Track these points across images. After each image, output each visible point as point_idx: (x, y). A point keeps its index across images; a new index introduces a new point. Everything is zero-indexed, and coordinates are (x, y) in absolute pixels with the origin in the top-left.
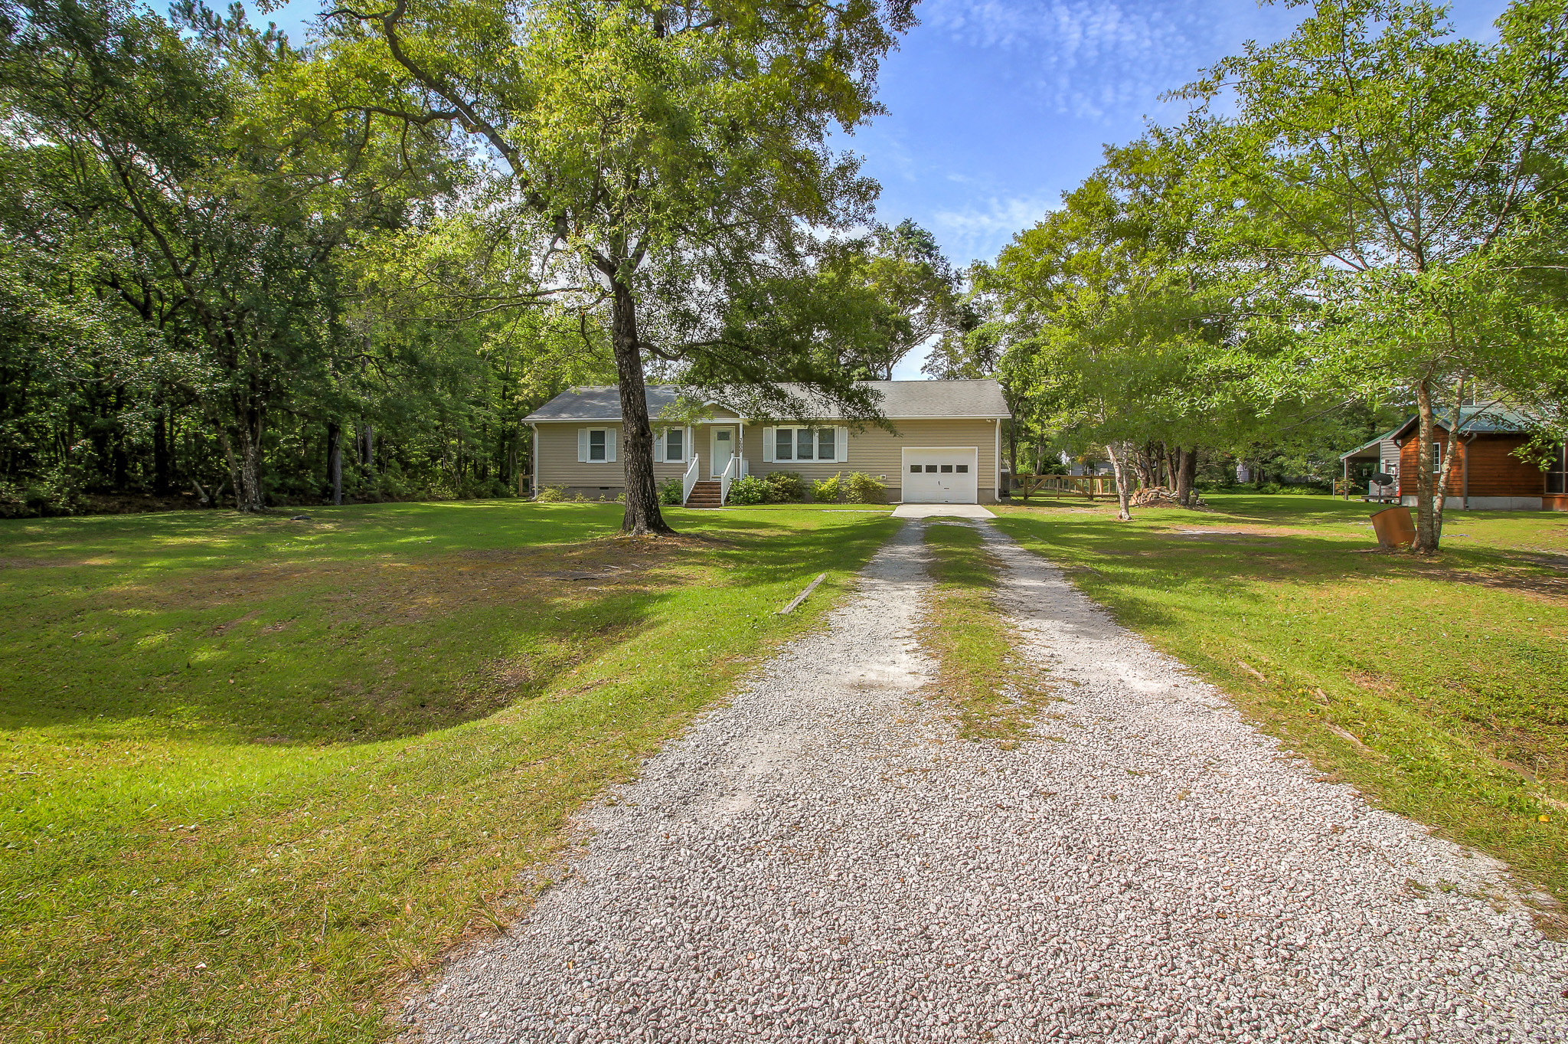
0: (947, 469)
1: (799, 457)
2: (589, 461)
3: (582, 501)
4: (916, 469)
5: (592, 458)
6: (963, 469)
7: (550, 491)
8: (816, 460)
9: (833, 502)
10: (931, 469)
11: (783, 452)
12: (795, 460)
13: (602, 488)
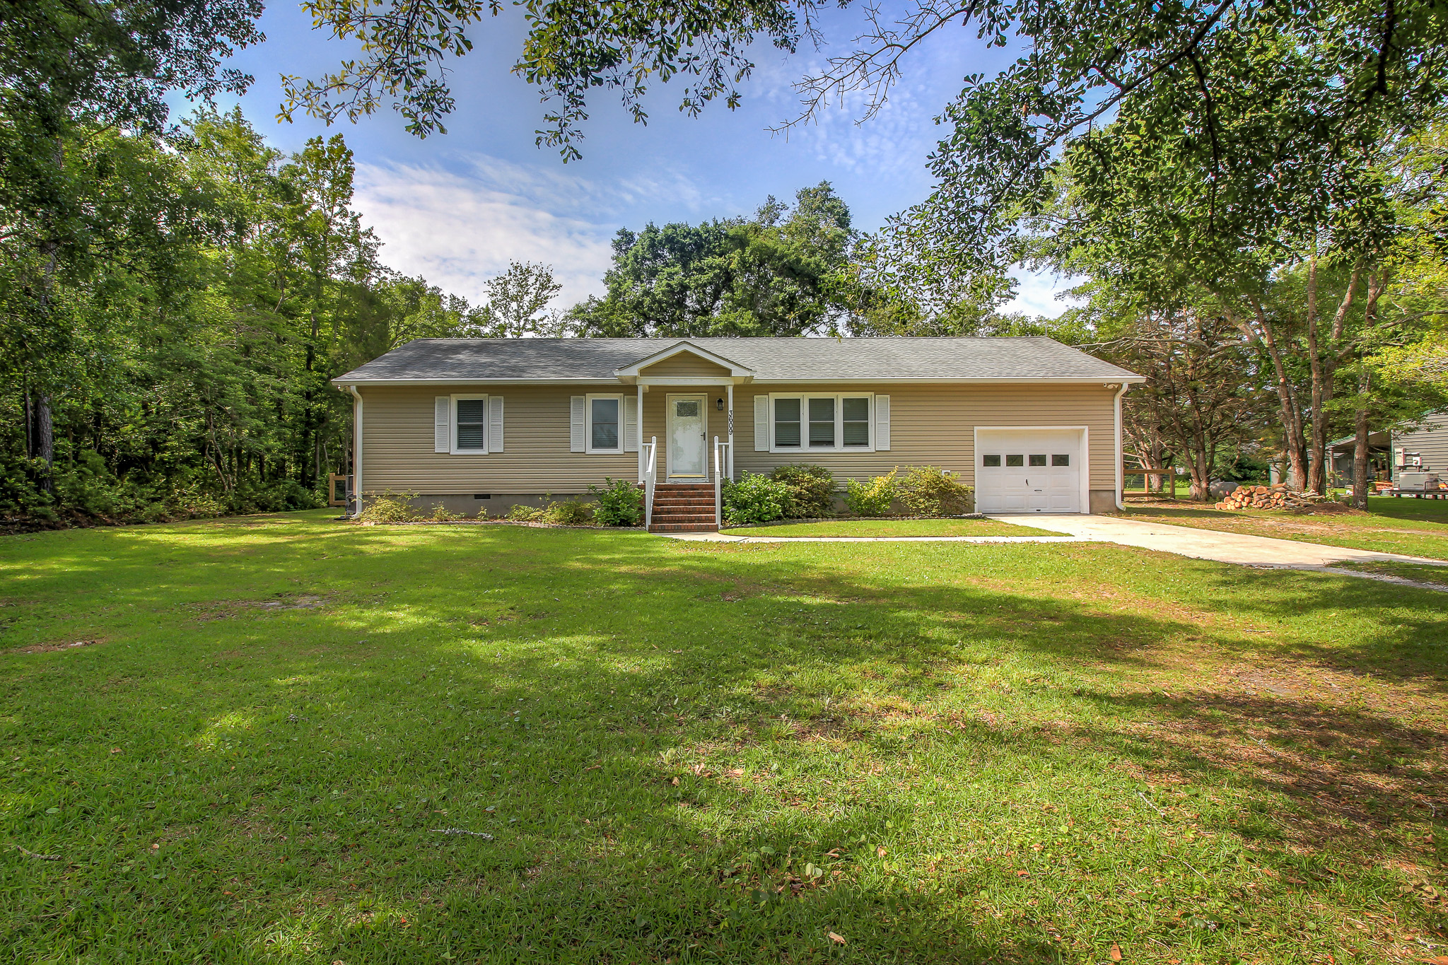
0: (1037, 460)
1: (813, 443)
2: (455, 451)
3: (444, 521)
4: (991, 461)
5: (460, 446)
6: (1061, 460)
7: (385, 504)
8: (839, 447)
9: (887, 516)
10: (1015, 460)
11: (787, 435)
12: (805, 447)
13: (477, 496)
